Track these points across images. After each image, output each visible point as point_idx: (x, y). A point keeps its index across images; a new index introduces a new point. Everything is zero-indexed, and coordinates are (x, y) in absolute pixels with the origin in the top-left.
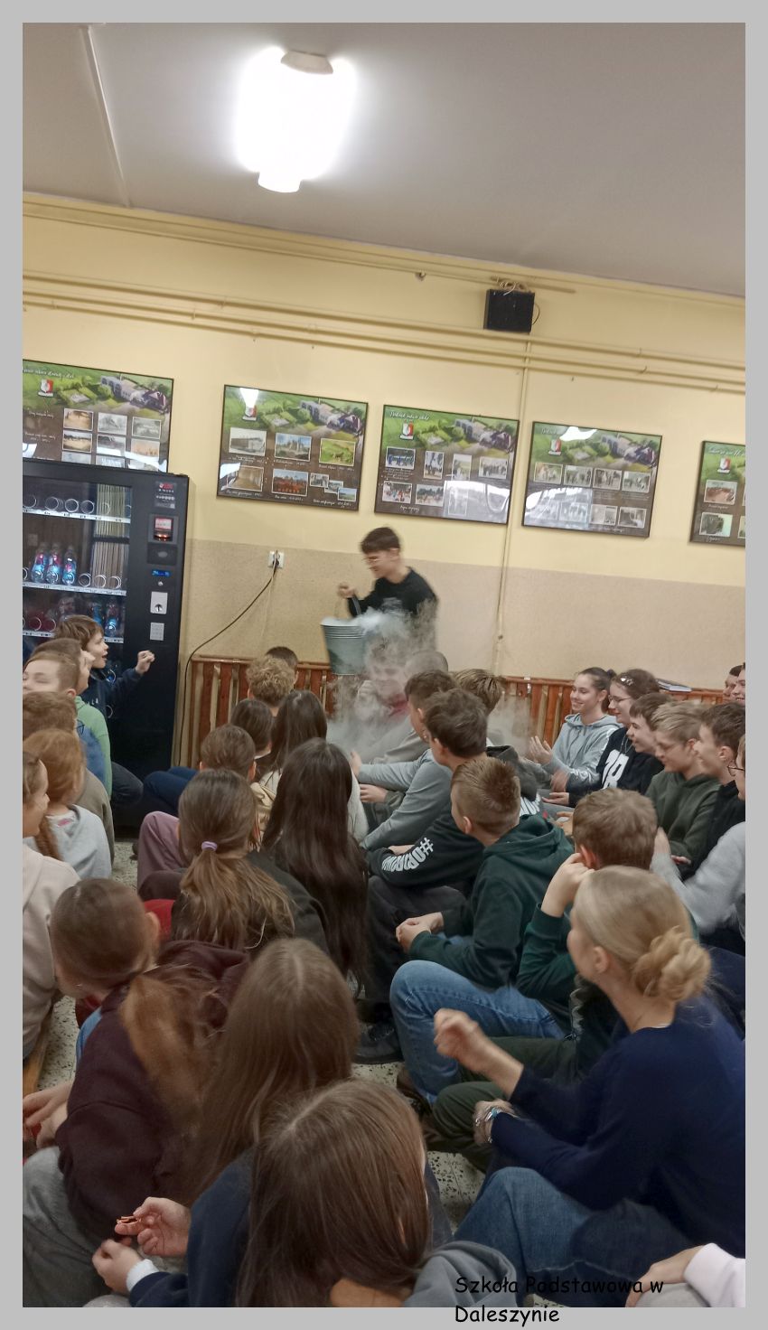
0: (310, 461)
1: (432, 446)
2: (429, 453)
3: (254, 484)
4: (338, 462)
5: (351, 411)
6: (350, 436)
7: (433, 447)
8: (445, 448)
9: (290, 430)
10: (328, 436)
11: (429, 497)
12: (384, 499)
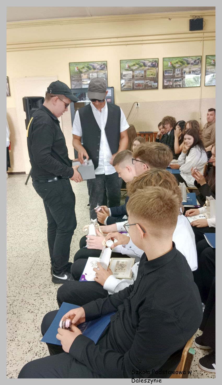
0: (144, 77)
2: (176, 69)
3: (130, 86)
4: (152, 76)
5: (154, 61)
6: (154, 68)
7: (177, 68)
8: (181, 67)
9: (138, 69)
10: (148, 69)
11: (178, 82)
12: (165, 85)
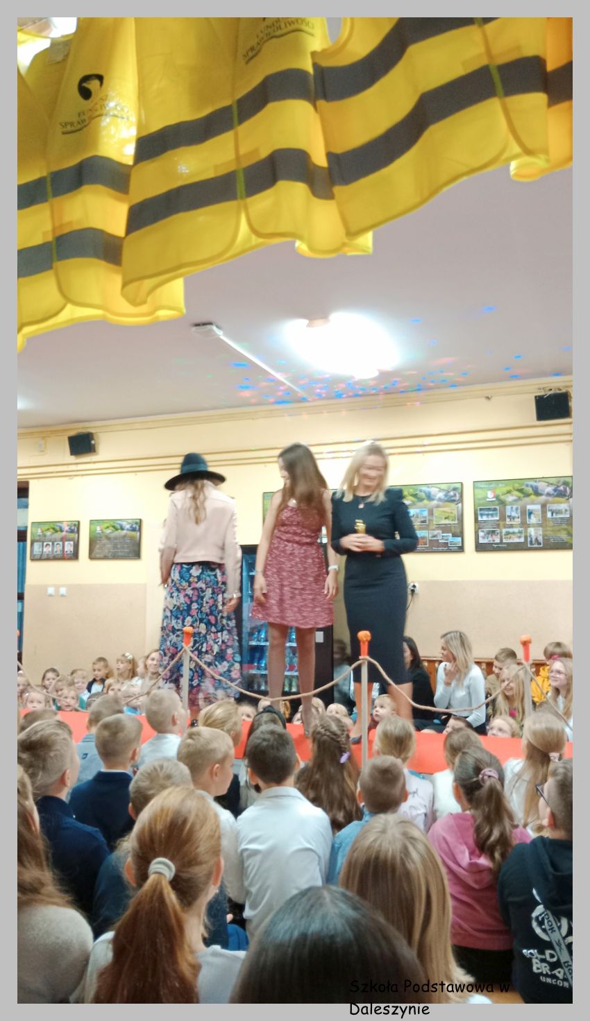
0: (427, 524)
1: (510, 502)
2: (508, 508)
4: (447, 522)
5: (451, 488)
6: (453, 505)
8: (520, 503)
9: (414, 507)
10: (438, 506)
11: (512, 536)
12: (480, 542)
